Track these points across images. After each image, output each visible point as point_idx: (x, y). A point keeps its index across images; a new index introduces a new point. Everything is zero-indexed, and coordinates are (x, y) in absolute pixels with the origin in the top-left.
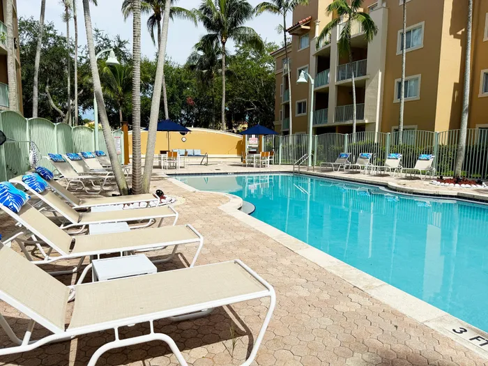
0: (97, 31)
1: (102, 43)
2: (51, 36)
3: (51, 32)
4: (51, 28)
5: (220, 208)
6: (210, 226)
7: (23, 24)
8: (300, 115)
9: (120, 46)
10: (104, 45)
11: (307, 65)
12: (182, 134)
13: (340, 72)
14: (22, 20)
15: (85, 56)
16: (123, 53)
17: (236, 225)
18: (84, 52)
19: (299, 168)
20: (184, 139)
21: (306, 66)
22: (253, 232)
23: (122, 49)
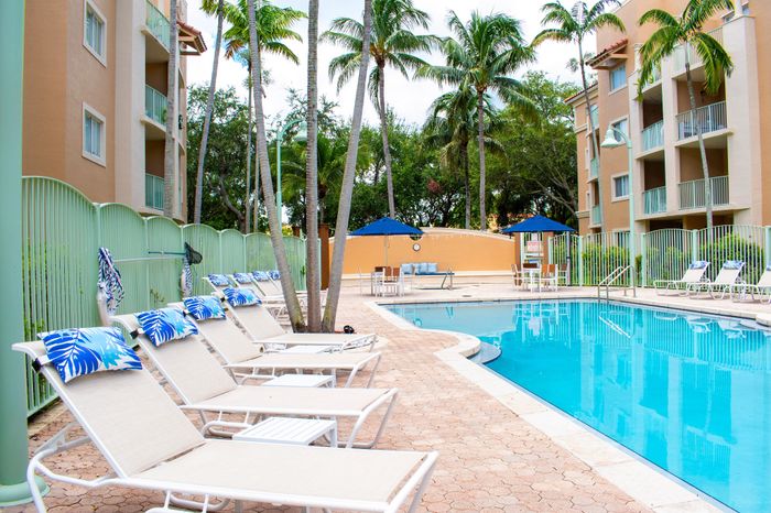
0: (292, 92)
1: (299, 108)
2: (230, 105)
3: (230, 100)
4: (231, 94)
5: (437, 354)
6: (408, 378)
7: (194, 93)
8: (619, 198)
9: (326, 110)
10: (303, 111)
11: (627, 116)
12: (413, 238)
13: (682, 124)
14: (195, 88)
15: (275, 129)
16: (330, 121)
17: (450, 378)
18: (275, 124)
19: (607, 291)
20: (417, 247)
21: (623, 118)
22: (470, 388)
23: (328, 115)
